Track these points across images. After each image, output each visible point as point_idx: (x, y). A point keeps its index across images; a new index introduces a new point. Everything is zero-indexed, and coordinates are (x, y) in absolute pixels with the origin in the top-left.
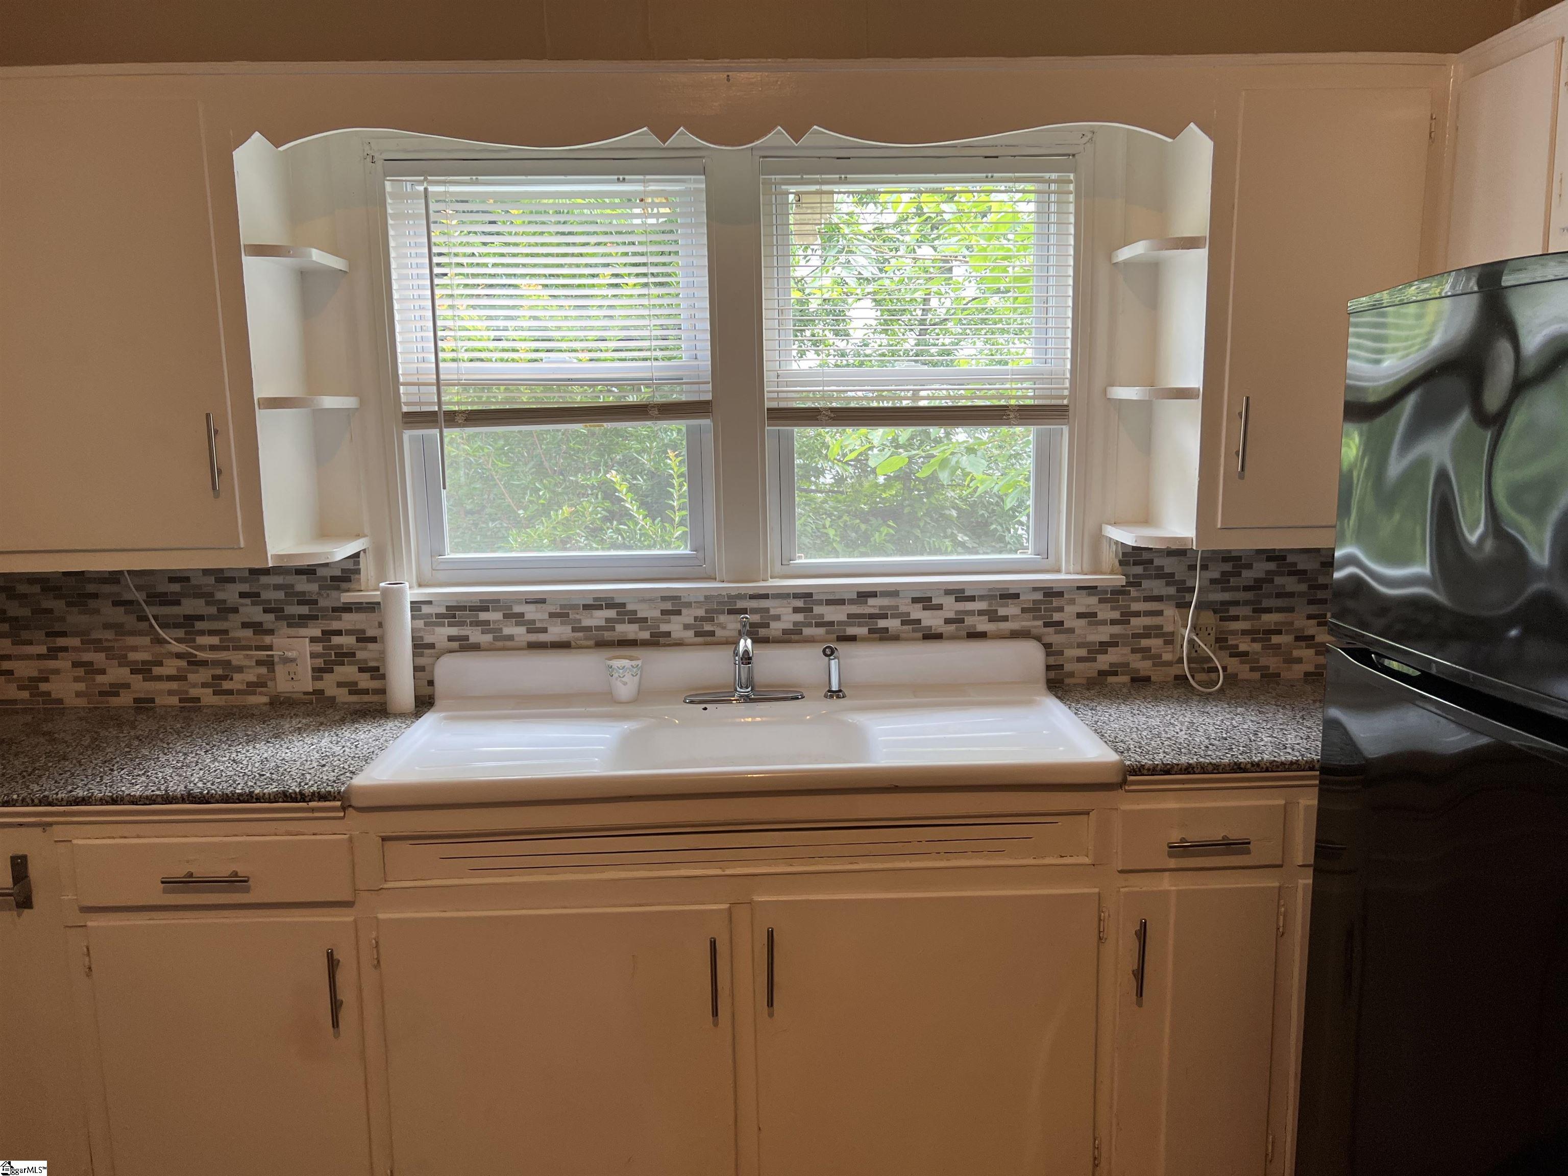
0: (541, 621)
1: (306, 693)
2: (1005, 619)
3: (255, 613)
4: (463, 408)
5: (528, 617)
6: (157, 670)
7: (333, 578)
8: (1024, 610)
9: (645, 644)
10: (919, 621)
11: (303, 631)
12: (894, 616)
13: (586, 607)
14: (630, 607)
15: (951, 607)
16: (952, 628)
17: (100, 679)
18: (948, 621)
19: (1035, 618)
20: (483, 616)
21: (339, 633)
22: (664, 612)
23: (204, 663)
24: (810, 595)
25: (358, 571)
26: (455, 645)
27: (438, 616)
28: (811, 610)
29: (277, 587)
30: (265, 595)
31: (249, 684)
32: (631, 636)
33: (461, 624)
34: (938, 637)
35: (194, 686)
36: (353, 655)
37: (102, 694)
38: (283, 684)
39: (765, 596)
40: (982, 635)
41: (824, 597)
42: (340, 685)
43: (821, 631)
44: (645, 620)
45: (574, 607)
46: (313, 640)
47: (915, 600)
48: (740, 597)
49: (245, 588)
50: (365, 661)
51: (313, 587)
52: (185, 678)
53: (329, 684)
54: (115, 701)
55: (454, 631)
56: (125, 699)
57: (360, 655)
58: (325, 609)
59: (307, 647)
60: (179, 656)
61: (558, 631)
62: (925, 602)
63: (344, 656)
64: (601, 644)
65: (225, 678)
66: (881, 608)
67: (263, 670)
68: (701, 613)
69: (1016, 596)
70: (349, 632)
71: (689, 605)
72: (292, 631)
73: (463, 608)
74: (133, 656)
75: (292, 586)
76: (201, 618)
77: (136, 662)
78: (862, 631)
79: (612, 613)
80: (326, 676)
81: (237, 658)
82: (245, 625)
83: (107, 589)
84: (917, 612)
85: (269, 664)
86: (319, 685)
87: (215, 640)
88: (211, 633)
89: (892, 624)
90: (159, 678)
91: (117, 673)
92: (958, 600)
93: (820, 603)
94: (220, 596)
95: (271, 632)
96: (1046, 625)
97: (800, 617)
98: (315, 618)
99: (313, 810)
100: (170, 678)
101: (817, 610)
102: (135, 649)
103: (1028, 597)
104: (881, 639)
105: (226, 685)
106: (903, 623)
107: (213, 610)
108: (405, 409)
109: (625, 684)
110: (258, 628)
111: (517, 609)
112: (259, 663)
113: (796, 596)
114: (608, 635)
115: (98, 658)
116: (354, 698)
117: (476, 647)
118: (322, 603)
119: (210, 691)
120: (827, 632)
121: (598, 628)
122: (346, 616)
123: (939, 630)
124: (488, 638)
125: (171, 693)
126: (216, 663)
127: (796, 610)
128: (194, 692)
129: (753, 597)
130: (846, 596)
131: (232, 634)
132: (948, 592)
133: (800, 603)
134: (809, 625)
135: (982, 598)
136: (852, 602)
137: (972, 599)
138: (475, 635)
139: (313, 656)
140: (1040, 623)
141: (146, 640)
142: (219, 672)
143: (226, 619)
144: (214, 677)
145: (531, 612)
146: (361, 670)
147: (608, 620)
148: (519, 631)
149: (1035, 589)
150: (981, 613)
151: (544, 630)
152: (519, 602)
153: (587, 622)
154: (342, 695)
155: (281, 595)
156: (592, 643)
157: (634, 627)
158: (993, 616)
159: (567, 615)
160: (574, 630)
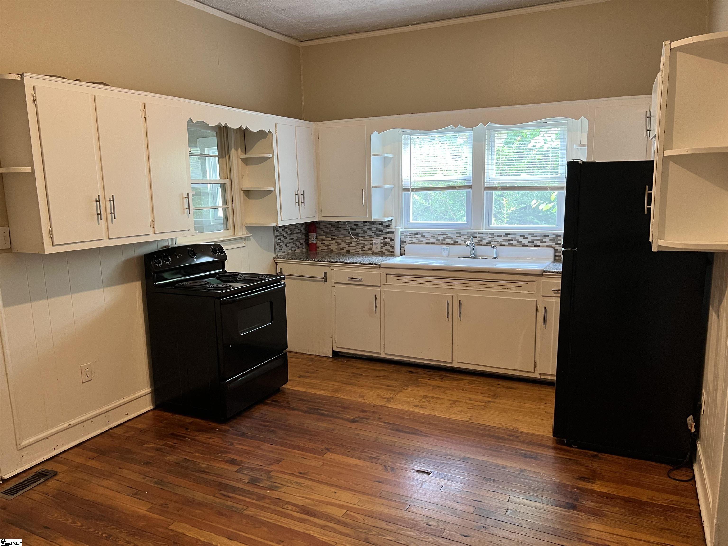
0: (429, 237)
1: (379, 251)
2: (545, 242)
3: (370, 233)
4: (416, 187)
5: (426, 236)
6: (351, 245)
7: (386, 226)
8: (550, 240)
9: (452, 244)
10: (521, 242)
11: (379, 237)
12: (515, 240)
13: (439, 235)
14: (449, 235)
15: (530, 238)
16: (530, 244)
17: (340, 246)
18: (529, 242)
19: (553, 242)
20: (416, 236)
21: (386, 238)
22: (457, 237)
23: (360, 244)
24: (493, 234)
25: (391, 224)
26: (410, 242)
27: (407, 235)
28: (493, 238)
29: (375, 227)
30: (372, 229)
31: (368, 249)
32: (449, 242)
33: (412, 237)
34: (527, 246)
35: (357, 248)
36: (389, 243)
37: (340, 249)
38: (375, 249)
39: (482, 234)
40: (539, 246)
41: (497, 234)
42: (386, 250)
43: (496, 243)
44: (452, 238)
45: (436, 234)
46: (381, 239)
47: (521, 236)
48: (476, 233)
49: (369, 227)
50: (391, 245)
51: (382, 228)
52: (356, 247)
53: (384, 250)
54: (342, 250)
55: (410, 239)
56: (345, 250)
57: (391, 243)
58: (384, 233)
59: (380, 241)
60: (355, 242)
61: (432, 240)
62: (523, 237)
63: (387, 243)
64: (442, 244)
65: (364, 247)
66: (512, 238)
67: (371, 246)
68: (466, 237)
69: (548, 236)
70: (389, 238)
71: (463, 235)
72: (377, 237)
73: (412, 234)
74: (347, 241)
75: (378, 227)
76: (360, 233)
77: (347, 243)
78: (506, 244)
79: (445, 236)
80: (383, 248)
81: (366, 242)
82: (368, 236)
83: (343, 226)
84: (521, 239)
85: (372, 244)
86: (382, 250)
87: (362, 239)
88: (362, 237)
89: (514, 242)
90: (351, 246)
91: (344, 245)
92: (532, 236)
93: (496, 236)
94: (364, 229)
95: (373, 237)
96: (556, 244)
97: (490, 239)
98: (382, 235)
99: (374, 267)
100: (353, 246)
101: (495, 238)
102: (347, 240)
103: (551, 237)
104: (511, 246)
105: (364, 249)
106: (517, 242)
107: (362, 232)
108: (404, 188)
109: (445, 252)
110: (371, 236)
111: (424, 234)
112: (370, 244)
113: (490, 234)
114: (444, 242)
115: (340, 241)
116: (389, 253)
117: (414, 243)
118: (384, 231)
119: (360, 250)
120: (497, 244)
121: (442, 240)
122: (388, 234)
123: (527, 245)
124: (418, 241)
125: (353, 250)
126: (362, 244)
127: (489, 237)
128: (357, 250)
129: (479, 233)
130: (503, 234)
131: (366, 237)
132: (530, 234)
133: (490, 236)
134: (493, 241)
135: (539, 236)
136: (504, 236)
137: (536, 236)
138: (415, 241)
139: (381, 243)
140: (555, 244)
141: (349, 238)
142: (363, 246)
143: (365, 234)
144: (362, 247)
145: (427, 235)
146: (390, 247)
147: (444, 238)
148: (424, 240)
149: (554, 234)
150: (538, 240)
151: (429, 240)
152: (424, 232)
153: (439, 238)
154: (386, 252)
155: (375, 229)
156: (440, 243)
157: (450, 240)
158: (542, 241)
159: (434, 236)
160: (436, 240)
